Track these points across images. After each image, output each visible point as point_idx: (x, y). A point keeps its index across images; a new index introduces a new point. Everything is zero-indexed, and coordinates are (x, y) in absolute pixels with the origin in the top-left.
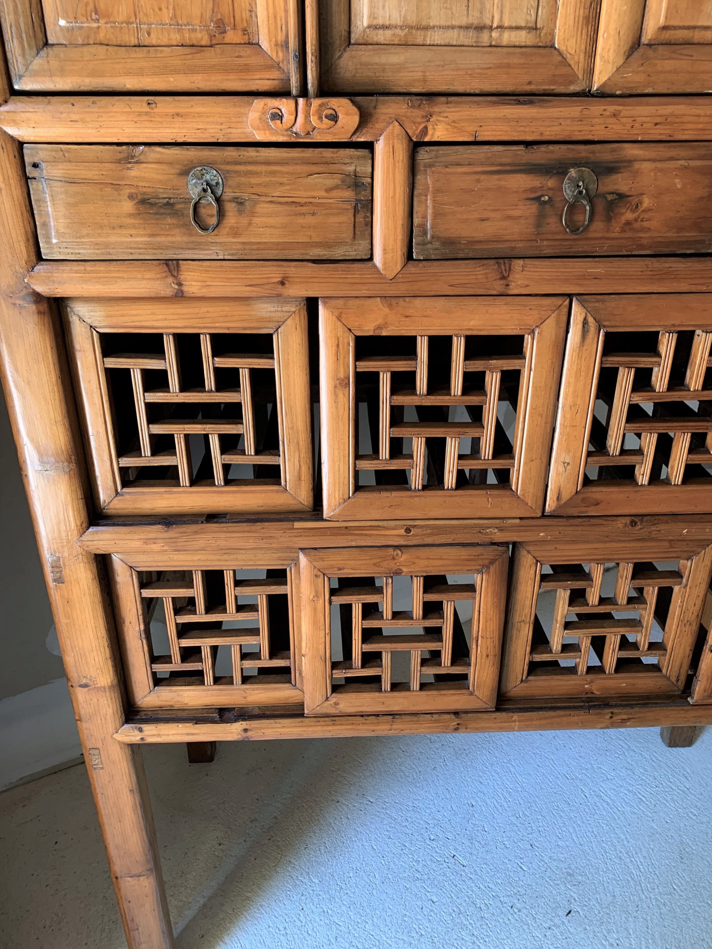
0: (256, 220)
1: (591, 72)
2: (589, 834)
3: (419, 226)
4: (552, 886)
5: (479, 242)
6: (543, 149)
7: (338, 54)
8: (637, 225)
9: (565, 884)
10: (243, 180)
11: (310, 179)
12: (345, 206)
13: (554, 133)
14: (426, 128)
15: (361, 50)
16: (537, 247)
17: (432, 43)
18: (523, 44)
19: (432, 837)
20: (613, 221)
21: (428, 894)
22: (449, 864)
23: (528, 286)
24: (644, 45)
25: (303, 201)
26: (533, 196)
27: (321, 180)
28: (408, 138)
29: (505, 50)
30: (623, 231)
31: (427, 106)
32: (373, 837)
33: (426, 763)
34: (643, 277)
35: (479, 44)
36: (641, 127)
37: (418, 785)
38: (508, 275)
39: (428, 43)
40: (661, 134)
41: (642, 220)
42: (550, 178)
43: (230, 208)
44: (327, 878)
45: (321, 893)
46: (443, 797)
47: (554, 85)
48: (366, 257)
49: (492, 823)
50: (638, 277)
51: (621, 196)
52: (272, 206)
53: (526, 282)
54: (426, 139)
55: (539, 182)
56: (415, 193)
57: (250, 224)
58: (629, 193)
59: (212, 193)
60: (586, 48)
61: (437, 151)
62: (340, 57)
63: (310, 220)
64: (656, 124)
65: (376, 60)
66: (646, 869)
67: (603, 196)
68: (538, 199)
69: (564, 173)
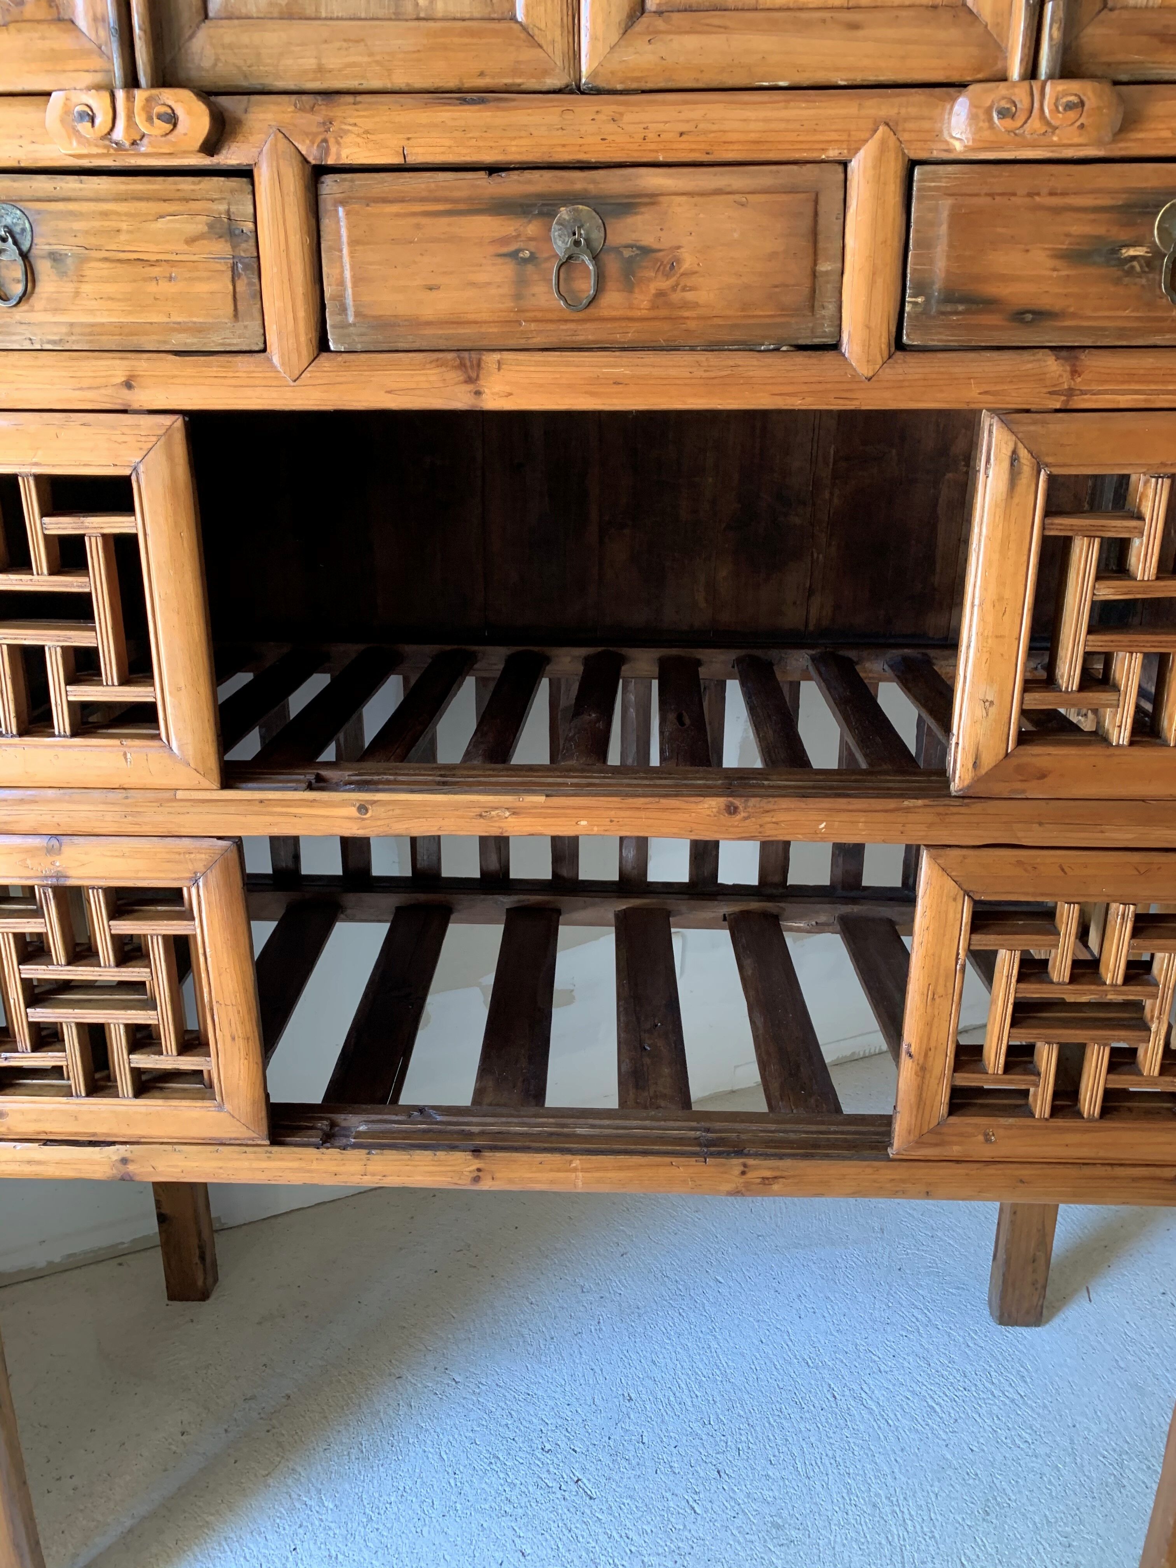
0: (86, 288)
1: (576, 56)
2: (826, 1461)
3: (333, 298)
4: (739, 1543)
5: (429, 324)
6: (516, 177)
7: (187, 33)
8: (676, 297)
9: (765, 1541)
10: (62, 225)
11: (161, 224)
12: (219, 267)
13: (524, 149)
14: (325, 141)
15: (222, 27)
16: (522, 332)
17: (329, 15)
18: (468, 16)
19: (548, 1447)
20: (636, 290)
21: (517, 1540)
22: (566, 1494)
23: (510, 394)
24: (650, 12)
25: (153, 257)
26: (505, 250)
27: (178, 226)
28: (299, 158)
29: (439, 25)
30: (654, 307)
31: (323, 107)
32: (445, 1440)
33: (566, 1325)
34: (693, 381)
35: (401, 17)
36: (659, 139)
37: (543, 1359)
38: (478, 376)
39: (324, 15)
40: (692, 150)
41: (684, 289)
42: (530, 222)
43: (43, 267)
44: (350, 1502)
45: (333, 1525)
46: (582, 1381)
47: (520, 77)
48: (257, 349)
49: (657, 1430)
50: (687, 381)
51: (646, 251)
52: (106, 265)
53: (508, 389)
54: (331, 161)
55: (512, 228)
56: (323, 246)
57: (77, 294)
58: (656, 246)
59: (15, 243)
60: (562, 19)
61: (352, 181)
62: (191, 37)
63: (165, 287)
64: (681, 134)
65: (245, 39)
66: (918, 1527)
67: (617, 250)
68: (514, 255)
69: (552, 215)
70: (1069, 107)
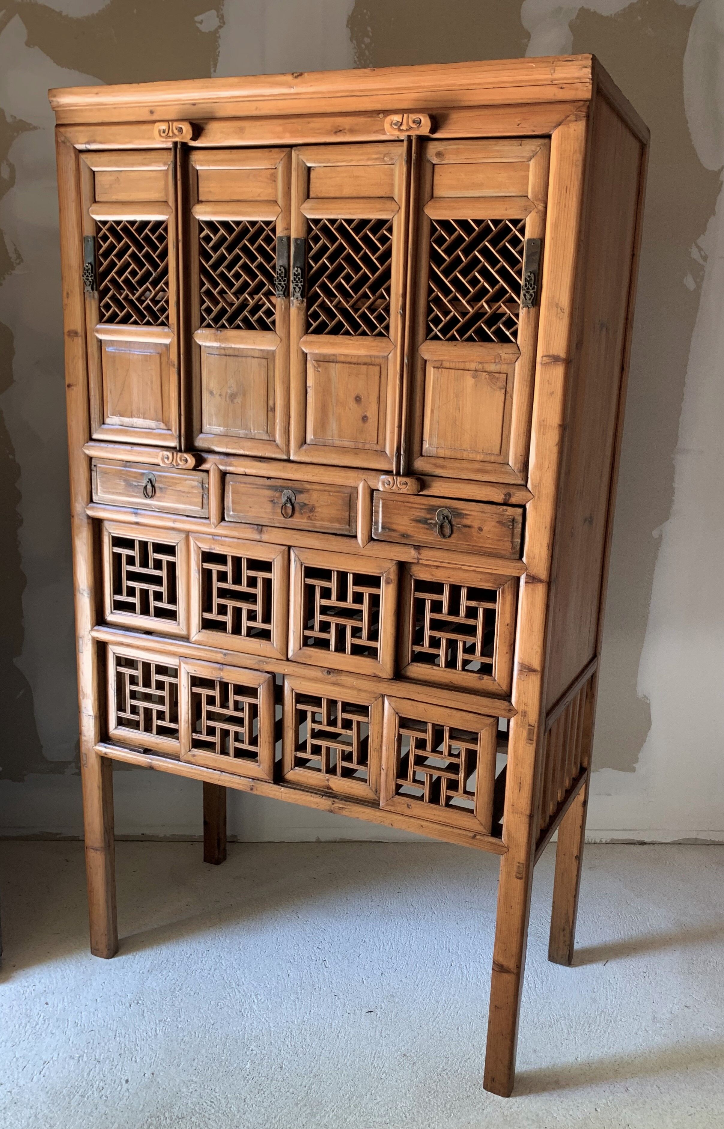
0: (167, 496)
1: (289, 453)
2: (430, 983)
3: (227, 507)
4: (373, 996)
6: (274, 480)
8: (313, 518)
9: (384, 999)
10: (163, 480)
11: (186, 482)
12: (199, 495)
14: (226, 467)
15: (205, 435)
16: (274, 522)
18: (263, 439)
20: (303, 515)
24: (307, 444)
25: (183, 491)
26: (270, 499)
27: (190, 483)
28: (220, 469)
29: (256, 441)
30: (307, 520)
31: (226, 459)
35: (247, 438)
38: (261, 532)
39: (229, 435)
40: (316, 480)
41: (315, 516)
42: (276, 492)
43: (158, 490)
44: (236, 943)
45: (226, 947)
47: (275, 456)
48: (207, 517)
51: (305, 504)
52: (173, 491)
53: (269, 538)
54: (227, 471)
55: (272, 494)
56: (225, 492)
57: (164, 497)
58: (309, 503)
59: (151, 483)
60: (286, 443)
61: (233, 477)
62: (197, 437)
67: (299, 503)
68: (272, 501)
69: (282, 492)
70: (404, 484)
